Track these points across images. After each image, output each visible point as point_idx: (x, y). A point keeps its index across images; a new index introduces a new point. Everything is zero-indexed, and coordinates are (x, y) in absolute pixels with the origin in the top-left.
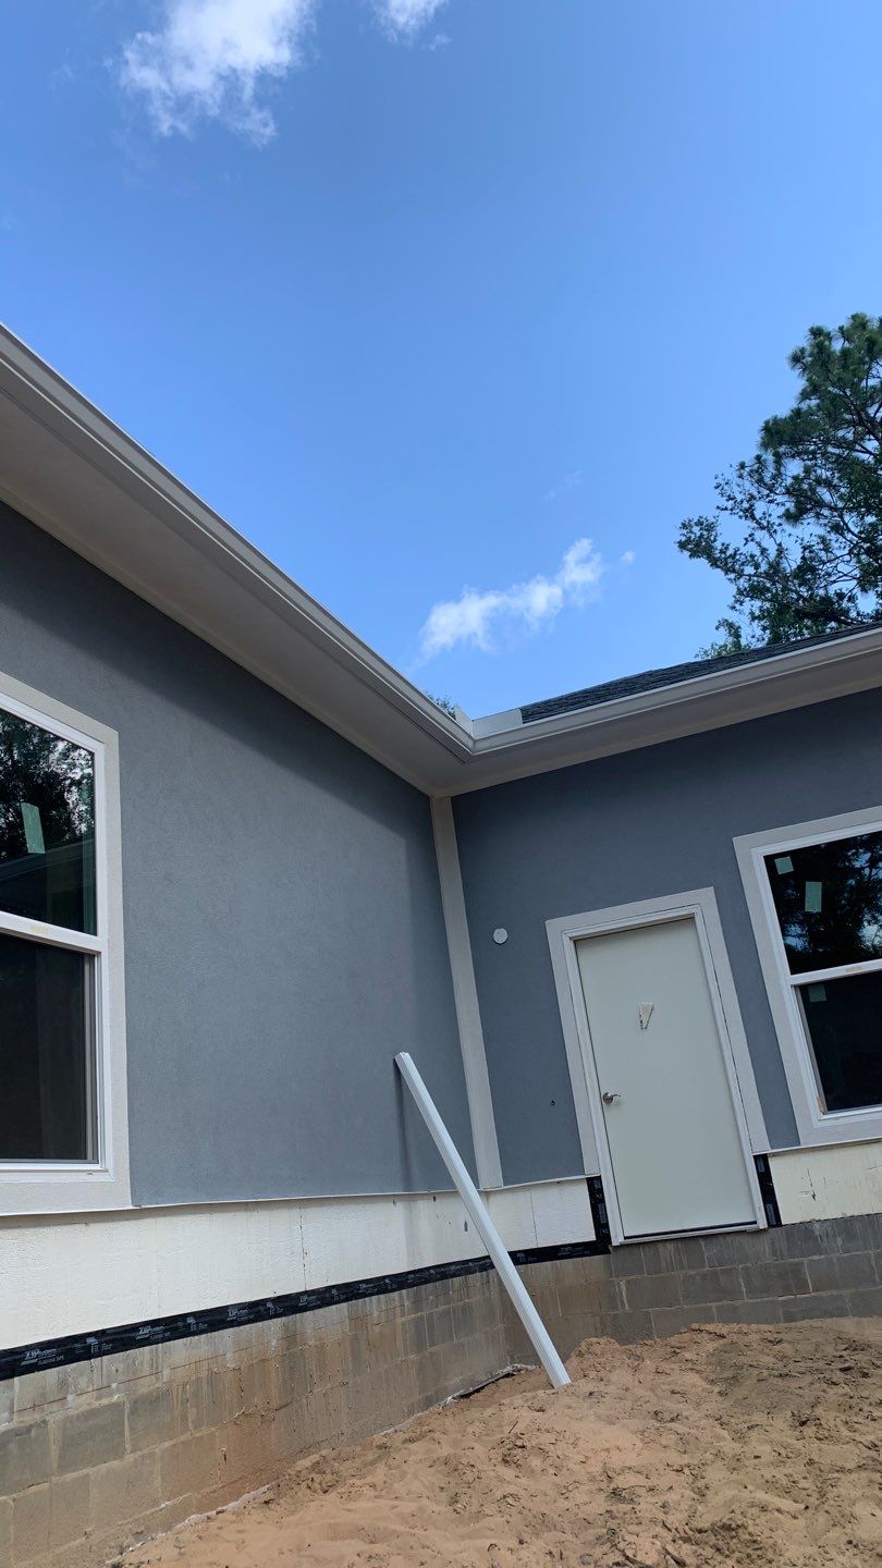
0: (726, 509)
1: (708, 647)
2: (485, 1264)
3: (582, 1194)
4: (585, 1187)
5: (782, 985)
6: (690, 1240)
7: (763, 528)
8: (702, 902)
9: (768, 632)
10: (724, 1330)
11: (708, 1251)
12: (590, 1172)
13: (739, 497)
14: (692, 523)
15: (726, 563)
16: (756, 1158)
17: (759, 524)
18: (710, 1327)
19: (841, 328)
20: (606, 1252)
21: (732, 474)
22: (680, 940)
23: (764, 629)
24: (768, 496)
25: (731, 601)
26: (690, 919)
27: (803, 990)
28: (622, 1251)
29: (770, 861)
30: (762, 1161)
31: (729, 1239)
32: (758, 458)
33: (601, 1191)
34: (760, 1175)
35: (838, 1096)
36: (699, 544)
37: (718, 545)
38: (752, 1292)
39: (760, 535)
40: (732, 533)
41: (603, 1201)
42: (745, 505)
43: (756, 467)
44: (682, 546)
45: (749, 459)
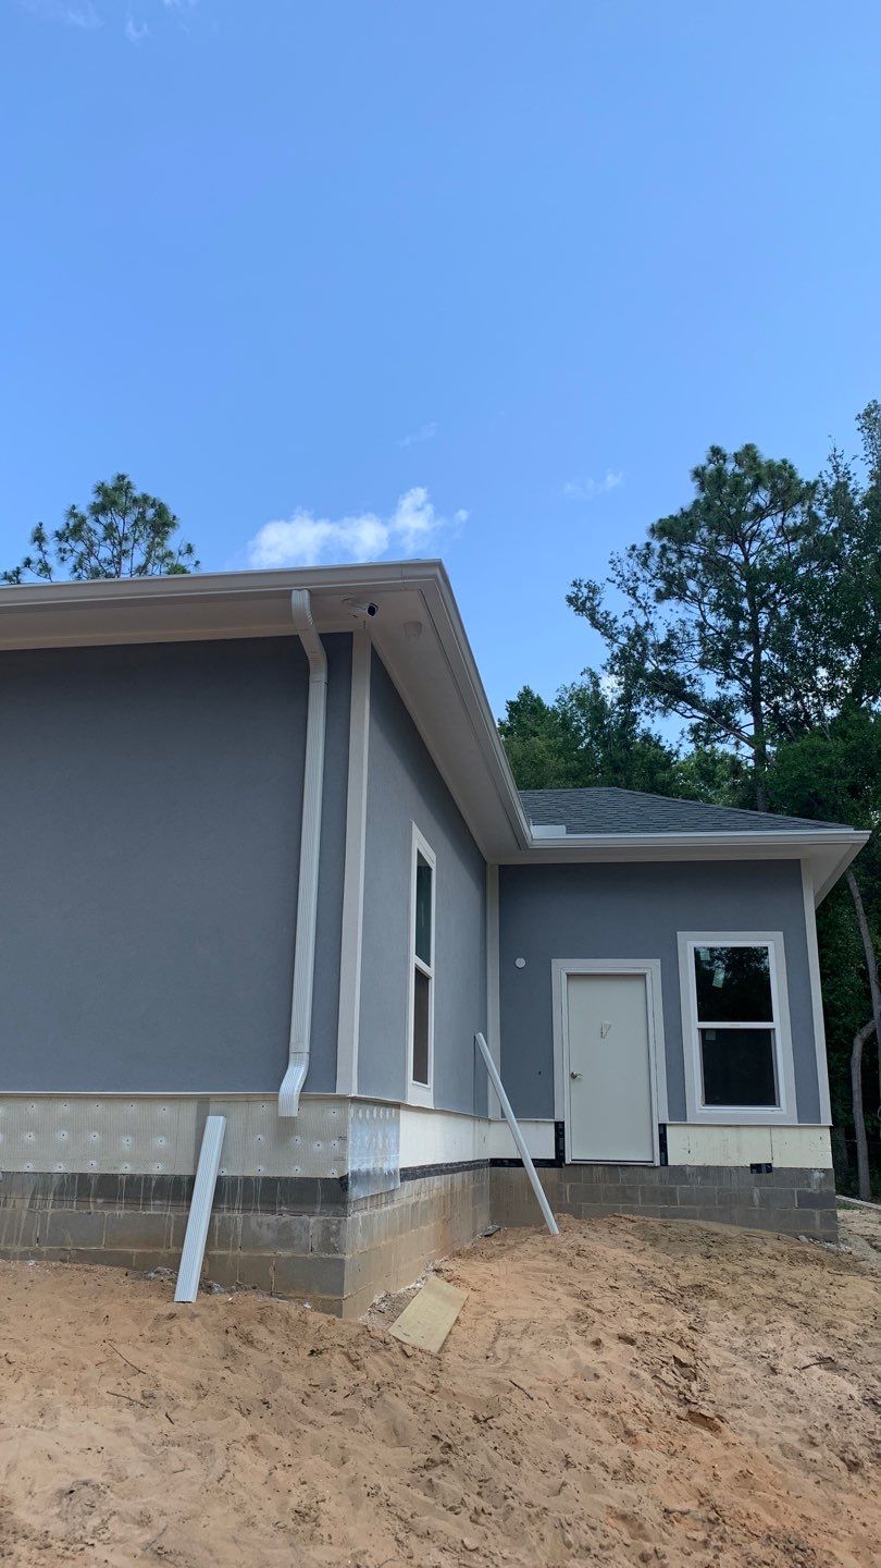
0: (614, 582)
1: (568, 685)
2: (518, 1163)
3: (552, 1129)
4: (553, 1126)
5: (692, 1025)
6: (614, 1167)
7: (640, 607)
8: (652, 968)
9: (622, 687)
10: (635, 1218)
11: (622, 1175)
12: (558, 1118)
13: (627, 575)
14: (583, 584)
15: (603, 626)
16: (660, 1125)
17: (638, 602)
18: (627, 1216)
19: (736, 455)
20: (560, 1166)
21: (623, 555)
22: (635, 988)
23: (620, 684)
24: (650, 581)
25: (604, 662)
26: (643, 976)
27: (703, 1032)
28: (570, 1168)
29: (697, 954)
30: (663, 1127)
31: (635, 1169)
32: (648, 545)
33: (563, 1130)
34: (660, 1135)
35: (713, 1096)
36: (584, 603)
37: (601, 609)
38: (644, 1201)
39: (638, 612)
40: (614, 603)
41: (563, 1136)
42: (631, 584)
43: (644, 552)
44: (570, 600)
45: (640, 545)
